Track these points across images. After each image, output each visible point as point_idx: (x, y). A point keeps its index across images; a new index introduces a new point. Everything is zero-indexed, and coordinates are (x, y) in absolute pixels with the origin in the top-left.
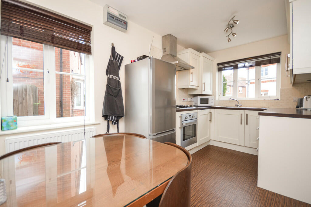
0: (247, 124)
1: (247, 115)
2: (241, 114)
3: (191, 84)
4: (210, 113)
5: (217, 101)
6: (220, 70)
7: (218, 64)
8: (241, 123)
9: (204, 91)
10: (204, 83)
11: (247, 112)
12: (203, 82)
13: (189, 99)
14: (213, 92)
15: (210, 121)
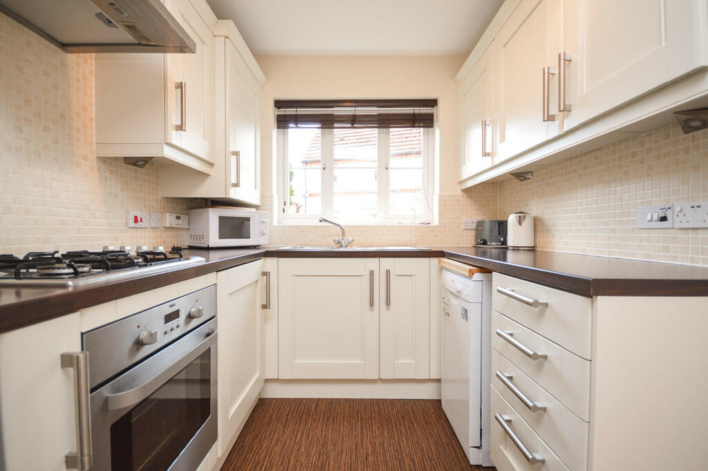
0: (388, 303)
1: (388, 272)
2: (372, 273)
3: (176, 138)
4: (265, 274)
5: (277, 226)
6: (282, 122)
7: (279, 104)
8: (372, 304)
9: (236, 185)
10: (236, 154)
11: (387, 263)
12: (232, 149)
13: (170, 220)
14: (262, 197)
15: (265, 307)
